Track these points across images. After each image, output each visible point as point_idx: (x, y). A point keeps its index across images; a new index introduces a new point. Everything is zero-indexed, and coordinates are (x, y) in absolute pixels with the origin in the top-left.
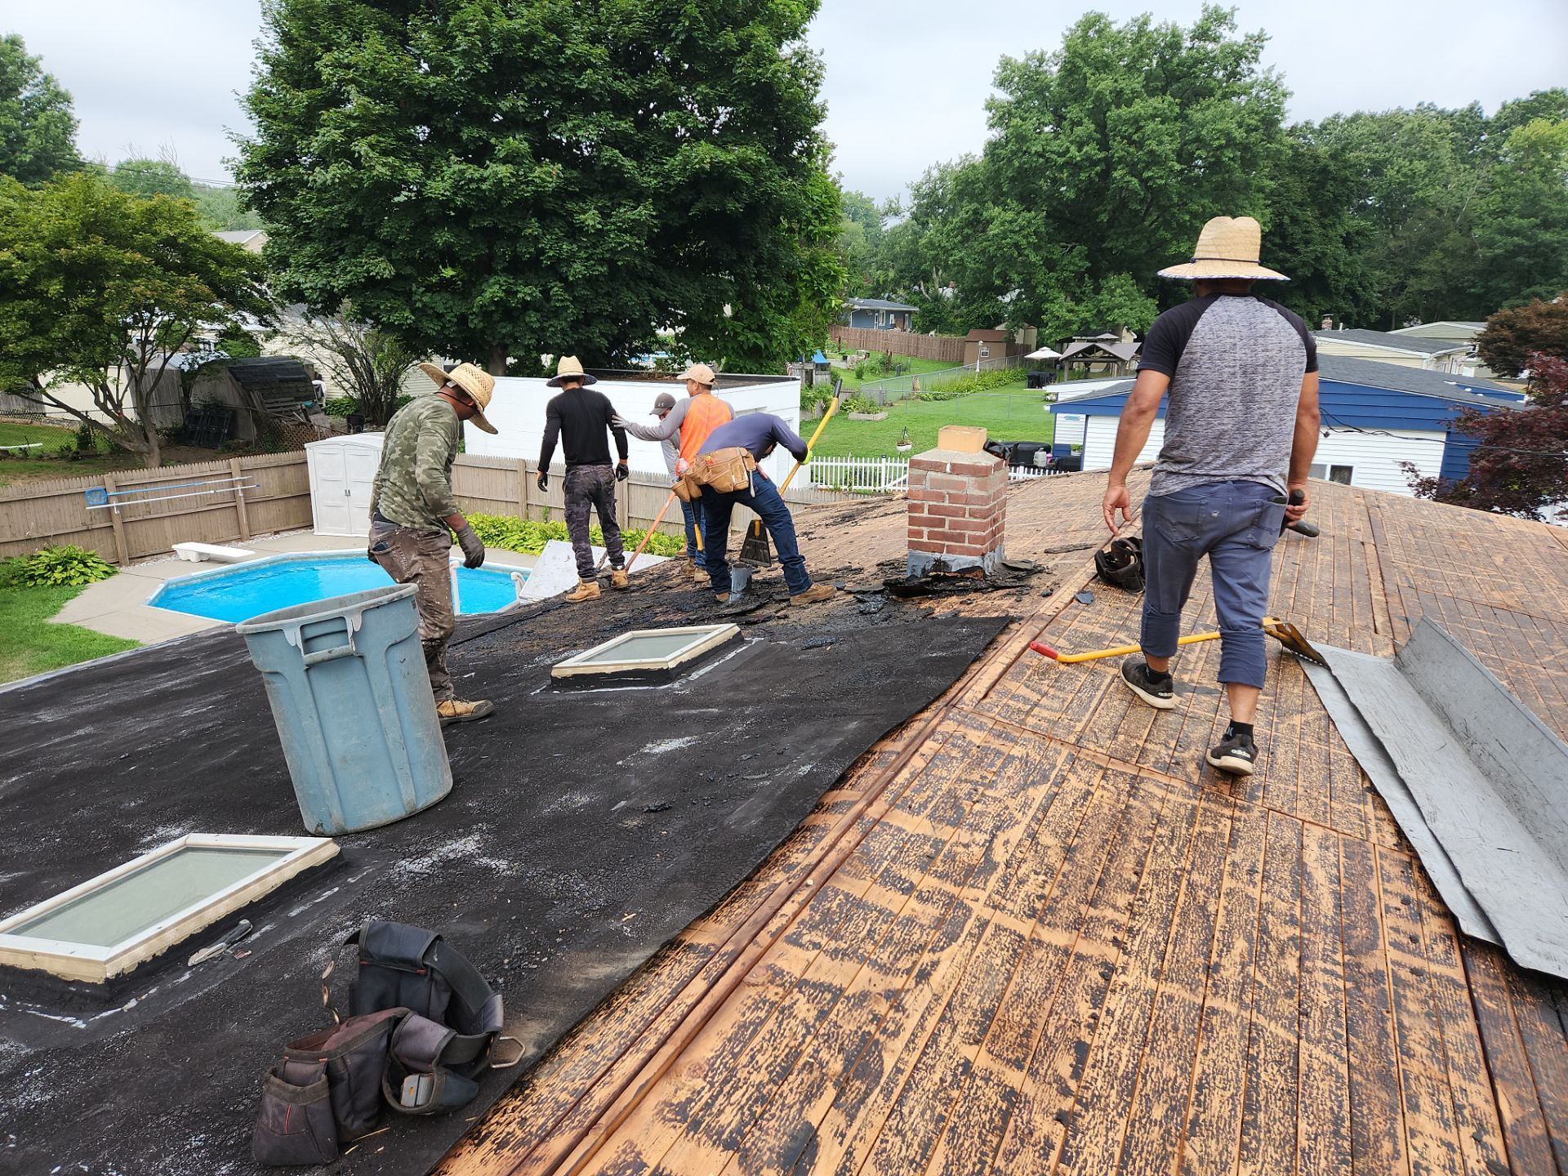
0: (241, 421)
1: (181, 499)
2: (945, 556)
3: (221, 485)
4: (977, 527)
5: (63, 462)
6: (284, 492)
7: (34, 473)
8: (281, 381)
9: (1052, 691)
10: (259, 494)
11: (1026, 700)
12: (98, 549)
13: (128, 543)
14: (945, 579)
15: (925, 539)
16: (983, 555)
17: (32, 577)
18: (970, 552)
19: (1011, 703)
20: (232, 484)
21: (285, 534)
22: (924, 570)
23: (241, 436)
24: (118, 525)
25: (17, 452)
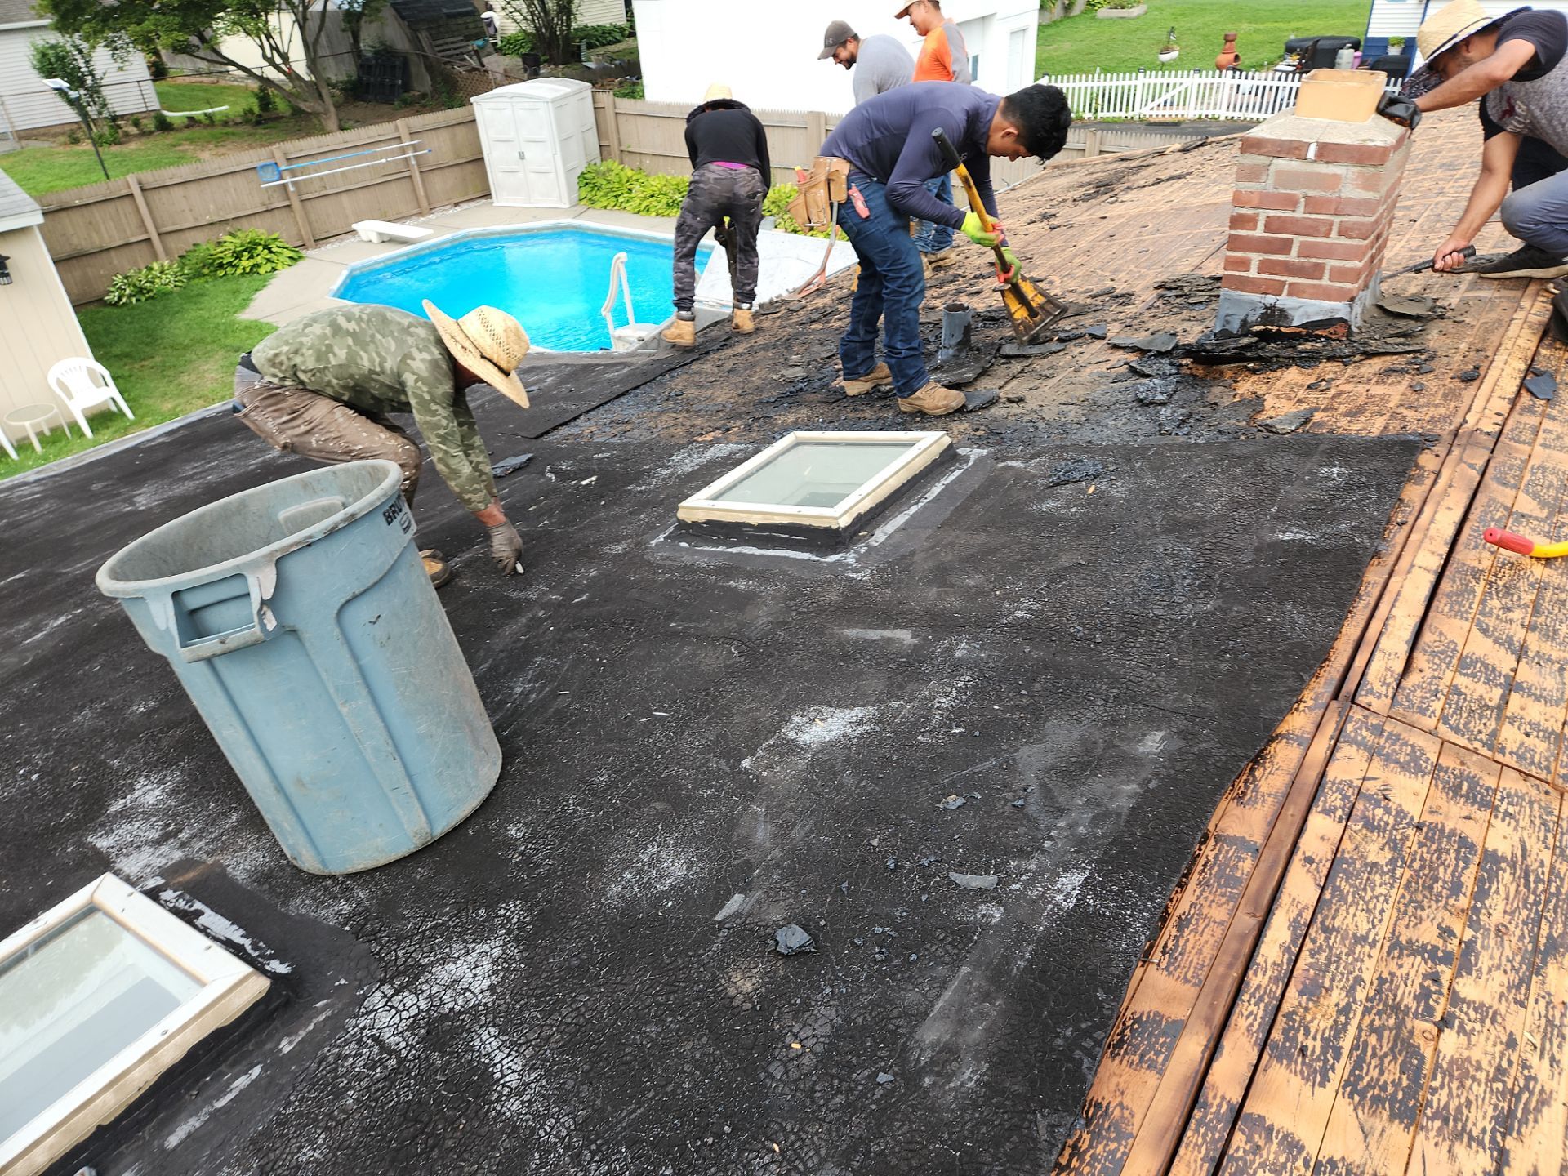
0: (413, 69)
1: (354, 171)
2: (1284, 301)
3: (392, 153)
4: (1349, 254)
5: (247, 128)
6: (458, 156)
7: (219, 141)
8: (449, 16)
9: (1534, 642)
10: (432, 160)
11: (1490, 673)
12: (280, 230)
13: (310, 224)
14: (1278, 337)
15: (1253, 273)
16: (1352, 299)
17: (221, 266)
18: (1327, 294)
19: (1462, 681)
20: (403, 151)
21: (465, 206)
22: (1244, 323)
23: (416, 85)
24: (296, 204)
25: (202, 118)
